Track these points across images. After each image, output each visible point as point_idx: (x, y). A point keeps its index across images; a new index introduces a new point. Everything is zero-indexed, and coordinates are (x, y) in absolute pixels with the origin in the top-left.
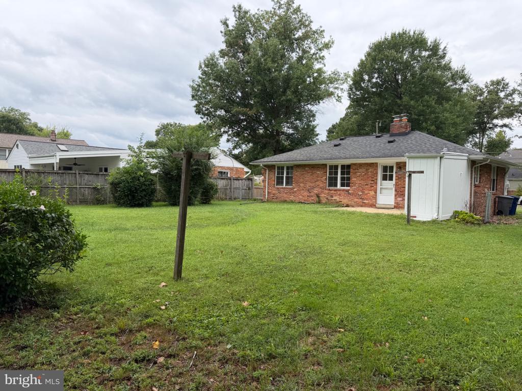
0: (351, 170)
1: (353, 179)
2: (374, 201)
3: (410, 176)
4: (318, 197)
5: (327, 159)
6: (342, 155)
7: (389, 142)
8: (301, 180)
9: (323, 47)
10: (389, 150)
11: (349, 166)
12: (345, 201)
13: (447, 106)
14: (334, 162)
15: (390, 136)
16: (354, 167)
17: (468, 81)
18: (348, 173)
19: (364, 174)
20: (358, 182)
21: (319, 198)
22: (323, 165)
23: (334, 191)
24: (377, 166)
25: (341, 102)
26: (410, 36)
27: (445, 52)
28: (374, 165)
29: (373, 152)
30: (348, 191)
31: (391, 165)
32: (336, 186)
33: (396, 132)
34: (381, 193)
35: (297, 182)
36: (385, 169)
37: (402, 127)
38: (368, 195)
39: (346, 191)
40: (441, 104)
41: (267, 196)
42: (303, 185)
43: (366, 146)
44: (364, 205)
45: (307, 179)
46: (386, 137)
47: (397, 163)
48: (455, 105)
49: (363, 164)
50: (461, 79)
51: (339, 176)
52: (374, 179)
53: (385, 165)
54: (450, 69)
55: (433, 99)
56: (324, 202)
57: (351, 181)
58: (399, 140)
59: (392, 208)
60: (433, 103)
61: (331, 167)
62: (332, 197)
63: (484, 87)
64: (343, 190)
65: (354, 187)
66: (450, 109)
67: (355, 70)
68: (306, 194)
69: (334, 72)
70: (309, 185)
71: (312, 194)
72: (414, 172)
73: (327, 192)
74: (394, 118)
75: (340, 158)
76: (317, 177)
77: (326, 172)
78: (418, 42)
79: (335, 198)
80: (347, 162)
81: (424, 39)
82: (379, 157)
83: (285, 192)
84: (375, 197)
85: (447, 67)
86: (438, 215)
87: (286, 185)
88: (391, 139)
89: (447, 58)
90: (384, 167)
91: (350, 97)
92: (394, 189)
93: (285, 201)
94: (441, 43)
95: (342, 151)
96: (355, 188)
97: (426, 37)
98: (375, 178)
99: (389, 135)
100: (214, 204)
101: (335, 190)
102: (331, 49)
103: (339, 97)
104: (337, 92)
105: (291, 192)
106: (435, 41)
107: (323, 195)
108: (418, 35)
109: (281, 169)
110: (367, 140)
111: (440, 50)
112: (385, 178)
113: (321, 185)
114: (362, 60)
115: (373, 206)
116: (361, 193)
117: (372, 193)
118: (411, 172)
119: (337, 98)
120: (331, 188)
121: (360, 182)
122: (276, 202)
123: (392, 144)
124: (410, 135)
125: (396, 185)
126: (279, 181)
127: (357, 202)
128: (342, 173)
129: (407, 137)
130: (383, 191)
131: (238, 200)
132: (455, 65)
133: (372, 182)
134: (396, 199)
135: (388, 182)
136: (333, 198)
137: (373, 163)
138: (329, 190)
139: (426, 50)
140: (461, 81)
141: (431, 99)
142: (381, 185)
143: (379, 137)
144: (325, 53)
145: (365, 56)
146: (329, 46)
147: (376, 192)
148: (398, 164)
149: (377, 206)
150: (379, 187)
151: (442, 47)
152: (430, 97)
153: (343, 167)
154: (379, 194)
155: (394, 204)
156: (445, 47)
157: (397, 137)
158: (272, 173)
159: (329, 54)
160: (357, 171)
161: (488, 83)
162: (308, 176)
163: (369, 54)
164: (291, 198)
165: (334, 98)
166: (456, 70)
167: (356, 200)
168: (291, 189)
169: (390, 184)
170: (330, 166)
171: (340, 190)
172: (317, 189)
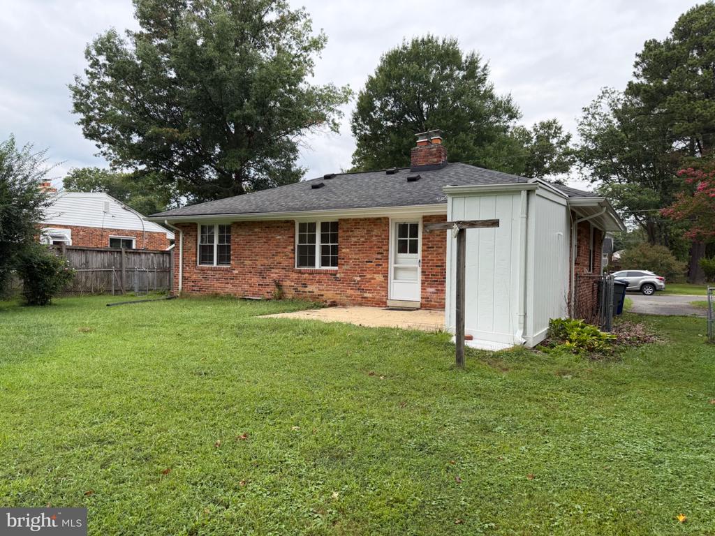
0: (340, 233)
1: (344, 250)
2: (383, 293)
3: (461, 235)
4: (279, 286)
5: (294, 209)
6: (323, 202)
7: (410, 180)
8: (247, 253)
9: (310, 45)
10: (410, 192)
11: (335, 225)
12: (329, 295)
13: (490, 148)
14: (308, 216)
15: (411, 171)
16: (345, 226)
17: (515, 117)
18: (335, 239)
19: (363, 239)
20: (354, 256)
21: (280, 289)
22: (287, 222)
23: (309, 274)
24: (387, 224)
25: (338, 132)
26: (438, 46)
27: (485, 72)
28: (382, 222)
29: (380, 196)
30: (334, 274)
31: (413, 222)
32: (313, 264)
33: (421, 163)
34: (395, 278)
35: (239, 258)
36: (403, 229)
37: (431, 154)
38: (372, 281)
39: (331, 274)
40: (481, 145)
41: (180, 287)
42: (250, 262)
43: (369, 187)
44: (364, 303)
45: (257, 250)
46: (404, 174)
47: (424, 218)
48: (500, 148)
49: (361, 220)
50: (506, 112)
51: (318, 244)
52: (381, 251)
53: (402, 222)
54: (492, 97)
55: (472, 138)
56: (290, 296)
57: (340, 255)
58: (428, 176)
59: (418, 309)
60: (472, 144)
61: (302, 226)
62: (305, 285)
63: (532, 131)
64: (326, 273)
65: (345, 267)
66: (494, 153)
67: (361, 92)
68: (256, 280)
69: (329, 87)
70: (261, 261)
71: (267, 281)
72: (473, 224)
73: (295, 276)
74: (417, 138)
75: (319, 207)
76: (277, 246)
77: (294, 237)
78: (449, 55)
79: (310, 288)
80: (333, 215)
81: (458, 52)
82: (391, 205)
83: (217, 276)
84: (385, 287)
85: (489, 95)
86: (525, 333)
87: (217, 264)
88: (414, 175)
89: (487, 83)
90: (400, 225)
91: (355, 132)
92: (419, 270)
93: (215, 296)
94: (481, 59)
95: (324, 196)
96: (348, 267)
97: (460, 49)
98: (385, 248)
99: (409, 170)
100: (55, 305)
101: (311, 273)
102: (322, 51)
103: (335, 124)
104: (332, 117)
105: (228, 277)
106: (473, 55)
107: (287, 283)
108: (449, 45)
109: (207, 228)
110: (371, 179)
111: (479, 70)
112: (402, 249)
113: (285, 263)
114: (371, 78)
115: (381, 303)
116: (359, 279)
117: (379, 278)
118: (464, 223)
119: (332, 126)
120: (302, 268)
121: (357, 257)
122: (199, 299)
123: (414, 183)
124: (446, 170)
125: (424, 261)
126: (206, 255)
127: (351, 296)
128: (324, 239)
129: (442, 172)
130: (401, 274)
131: (132, 293)
132: (499, 93)
133: (379, 256)
134: (423, 289)
135: (408, 255)
136: (307, 289)
137: (380, 219)
138: (300, 272)
139: (460, 69)
140: (507, 116)
141: (469, 138)
142: (395, 263)
143: (392, 173)
144: (313, 55)
145: (376, 74)
146: (320, 46)
147: (386, 277)
148: (427, 219)
149: (389, 303)
150: (392, 266)
151: (481, 64)
152: (467, 135)
153: (325, 226)
154: (392, 281)
155: (419, 299)
156: (486, 66)
157: (424, 173)
158: (191, 239)
159: (321, 57)
160: (351, 233)
161: (538, 125)
162: (259, 245)
163: (381, 70)
164: (227, 290)
165: (327, 125)
166: (499, 99)
167: (350, 292)
168: (226, 270)
169: (412, 261)
170: (300, 224)
171: (319, 272)
172: (277, 271)
